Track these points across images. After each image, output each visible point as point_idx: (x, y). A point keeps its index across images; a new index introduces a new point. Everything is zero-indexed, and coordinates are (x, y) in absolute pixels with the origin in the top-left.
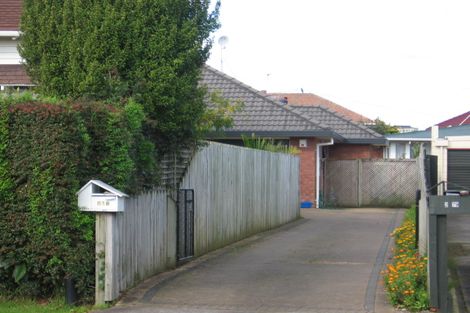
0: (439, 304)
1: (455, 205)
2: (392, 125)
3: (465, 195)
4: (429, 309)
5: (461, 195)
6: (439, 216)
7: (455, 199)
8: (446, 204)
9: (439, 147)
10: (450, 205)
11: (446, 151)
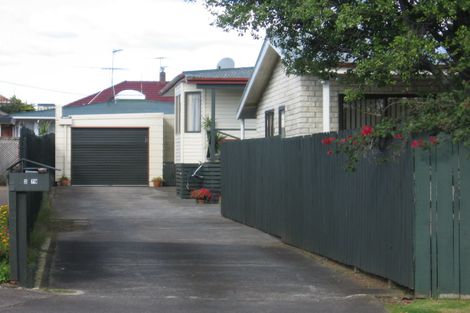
0: (19, 276)
1: (34, 182)
2: (29, 103)
3: (43, 172)
4: (9, 282)
5: (40, 173)
6: (18, 193)
7: (34, 176)
8: (26, 181)
9: (63, 125)
10: (29, 181)
11: (69, 129)
